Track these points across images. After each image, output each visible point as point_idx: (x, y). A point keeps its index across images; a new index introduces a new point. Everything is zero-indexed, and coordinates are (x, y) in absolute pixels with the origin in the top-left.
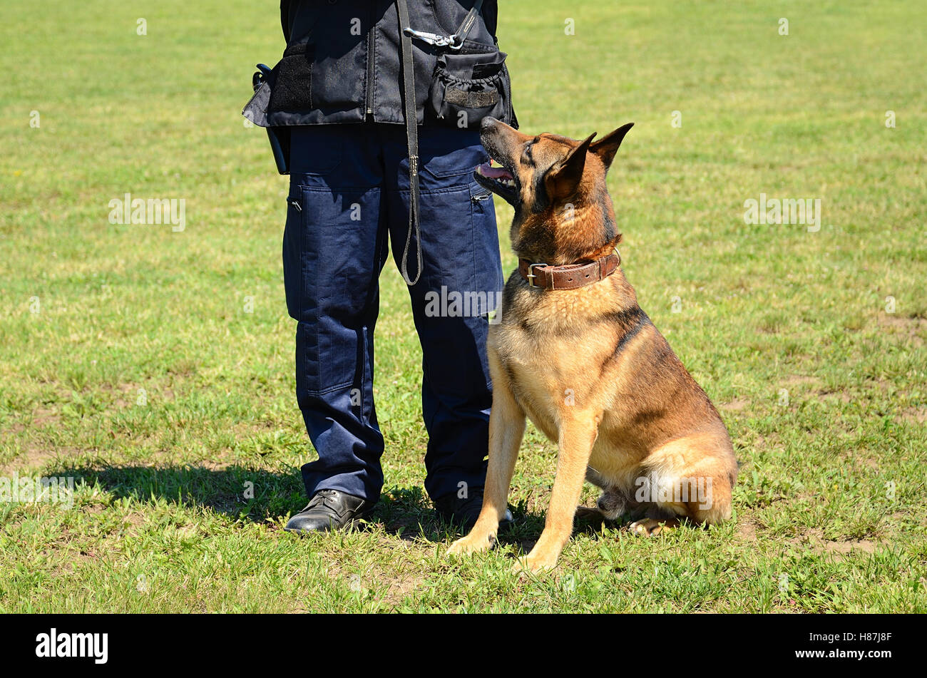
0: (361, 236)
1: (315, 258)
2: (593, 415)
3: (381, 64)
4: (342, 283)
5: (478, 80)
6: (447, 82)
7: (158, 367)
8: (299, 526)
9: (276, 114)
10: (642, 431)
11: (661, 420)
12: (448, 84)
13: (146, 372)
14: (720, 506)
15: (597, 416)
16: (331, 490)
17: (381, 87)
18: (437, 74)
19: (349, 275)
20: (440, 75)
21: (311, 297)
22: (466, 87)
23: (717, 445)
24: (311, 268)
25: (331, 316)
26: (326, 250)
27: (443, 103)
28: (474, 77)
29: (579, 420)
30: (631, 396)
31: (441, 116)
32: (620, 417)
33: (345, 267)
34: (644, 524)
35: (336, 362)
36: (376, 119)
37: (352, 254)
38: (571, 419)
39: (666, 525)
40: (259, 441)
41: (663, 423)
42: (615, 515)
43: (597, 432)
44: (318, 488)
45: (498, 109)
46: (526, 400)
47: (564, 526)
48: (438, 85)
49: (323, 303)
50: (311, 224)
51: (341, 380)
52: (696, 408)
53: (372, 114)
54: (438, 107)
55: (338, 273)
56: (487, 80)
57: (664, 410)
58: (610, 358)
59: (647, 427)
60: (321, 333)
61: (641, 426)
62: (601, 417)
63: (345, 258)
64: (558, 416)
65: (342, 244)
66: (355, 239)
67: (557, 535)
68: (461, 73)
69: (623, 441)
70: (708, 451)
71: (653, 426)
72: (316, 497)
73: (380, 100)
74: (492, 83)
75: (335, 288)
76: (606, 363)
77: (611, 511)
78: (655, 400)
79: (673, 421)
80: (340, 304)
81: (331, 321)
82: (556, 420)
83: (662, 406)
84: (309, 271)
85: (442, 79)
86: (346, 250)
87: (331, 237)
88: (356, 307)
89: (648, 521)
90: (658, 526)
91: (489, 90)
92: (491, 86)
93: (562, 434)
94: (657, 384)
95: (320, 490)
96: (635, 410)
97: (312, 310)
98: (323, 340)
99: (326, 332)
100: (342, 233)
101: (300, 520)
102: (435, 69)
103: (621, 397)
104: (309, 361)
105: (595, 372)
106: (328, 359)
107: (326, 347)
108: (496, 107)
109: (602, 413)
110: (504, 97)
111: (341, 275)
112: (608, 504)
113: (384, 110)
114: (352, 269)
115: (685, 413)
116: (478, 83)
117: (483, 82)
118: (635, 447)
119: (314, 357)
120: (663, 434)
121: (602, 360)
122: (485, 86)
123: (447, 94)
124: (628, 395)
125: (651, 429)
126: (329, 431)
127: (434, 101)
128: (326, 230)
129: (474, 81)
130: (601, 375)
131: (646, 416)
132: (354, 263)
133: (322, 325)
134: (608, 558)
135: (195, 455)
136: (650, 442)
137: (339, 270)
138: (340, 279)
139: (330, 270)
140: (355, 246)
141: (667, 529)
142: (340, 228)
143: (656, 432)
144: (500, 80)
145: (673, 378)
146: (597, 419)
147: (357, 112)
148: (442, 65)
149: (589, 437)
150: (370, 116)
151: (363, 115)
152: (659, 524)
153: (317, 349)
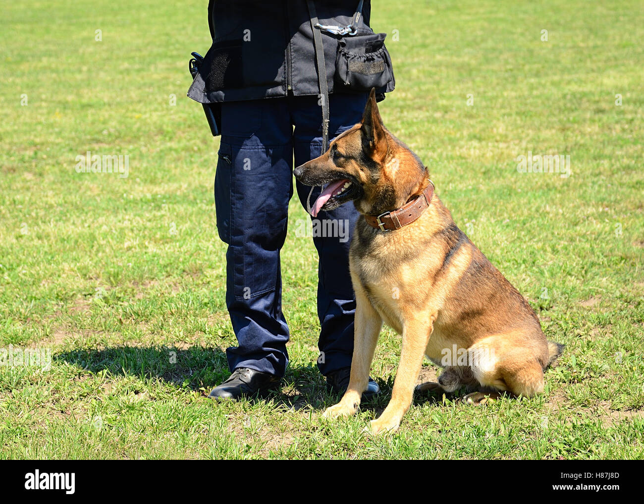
0: (276, 182)
1: (241, 199)
2: (429, 315)
3: (296, 51)
4: (262, 216)
5: (370, 54)
6: (348, 57)
7: (177, 269)
8: (218, 395)
9: (215, 93)
10: (466, 325)
11: (481, 317)
12: (349, 59)
13: (167, 272)
14: (531, 383)
15: (432, 315)
16: (246, 368)
17: (297, 69)
18: (340, 52)
19: (267, 210)
20: (343, 53)
21: (239, 228)
22: (363, 59)
23: (527, 338)
24: (239, 206)
25: (254, 241)
26: (250, 193)
27: (347, 73)
28: (367, 52)
29: (418, 319)
30: (457, 299)
31: (348, 82)
32: (449, 316)
33: (264, 205)
34: (472, 397)
35: (257, 275)
36: (295, 93)
37: (269, 196)
38: (412, 319)
39: (491, 397)
40: (221, 328)
41: (483, 319)
42: (451, 388)
43: (432, 327)
44: (236, 367)
45: (386, 75)
46: (379, 306)
47: (406, 398)
48: (342, 60)
49: (249, 232)
50: (238, 173)
51: (260, 288)
52: (511, 308)
53: (292, 90)
54: (344, 77)
55: (259, 210)
56: (376, 53)
57: (483, 309)
58: (440, 270)
59: (470, 323)
60: (247, 254)
61: (466, 322)
62: (436, 315)
63: (263, 199)
64: (402, 316)
65: (262, 188)
66: (271, 184)
67: (400, 405)
68: (356, 50)
69: (453, 334)
70: (518, 343)
71: (475, 322)
72: (235, 373)
73: (297, 78)
74: (379, 55)
75: (257, 221)
76: (437, 275)
77: (448, 386)
78: (476, 303)
79: (492, 318)
80: (261, 232)
81: (254, 245)
82: (401, 320)
83: (481, 306)
84: (237, 208)
85: (344, 55)
86: (265, 193)
87: (253, 183)
88: (272, 234)
89: (477, 394)
90: (485, 398)
91: (379, 61)
92: (379, 57)
93: (405, 330)
94: (475, 289)
95: (238, 368)
96: (460, 310)
97: (240, 237)
98: (248, 259)
99: (250, 254)
100: (262, 179)
101: (219, 390)
102: (338, 48)
103: (449, 299)
104: (237, 274)
105: (428, 283)
106: (251, 273)
107: (250, 264)
108: (384, 74)
109: (437, 313)
110: (389, 66)
111: (261, 211)
112: (445, 380)
113: (300, 86)
114: (269, 206)
115: (501, 312)
116: (370, 56)
117: (374, 55)
118: (462, 338)
119: (240, 272)
120: (483, 328)
121: (434, 272)
122: (375, 57)
123: (350, 66)
124: (454, 299)
125: (473, 325)
126: (247, 328)
127: (340, 73)
128: (250, 178)
129: (367, 55)
130: (434, 284)
131: (469, 315)
132: (271, 201)
133: (247, 248)
134: (438, 422)
135: (174, 337)
136: (473, 334)
137: (260, 207)
138: (260, 214)
139: (254, 207)
140: (272, 189)
141: (491, 400)
142: (260, 176)
143: (477, 326)
144: (384, 53)
145: (489, 284)
146: (432, 317)
147: (280, 90)
148: (343, 45)
149: (426, 332)
150: (290, 92)
151: (285, 91)
152: (485, 396)
153: (243, 266)
